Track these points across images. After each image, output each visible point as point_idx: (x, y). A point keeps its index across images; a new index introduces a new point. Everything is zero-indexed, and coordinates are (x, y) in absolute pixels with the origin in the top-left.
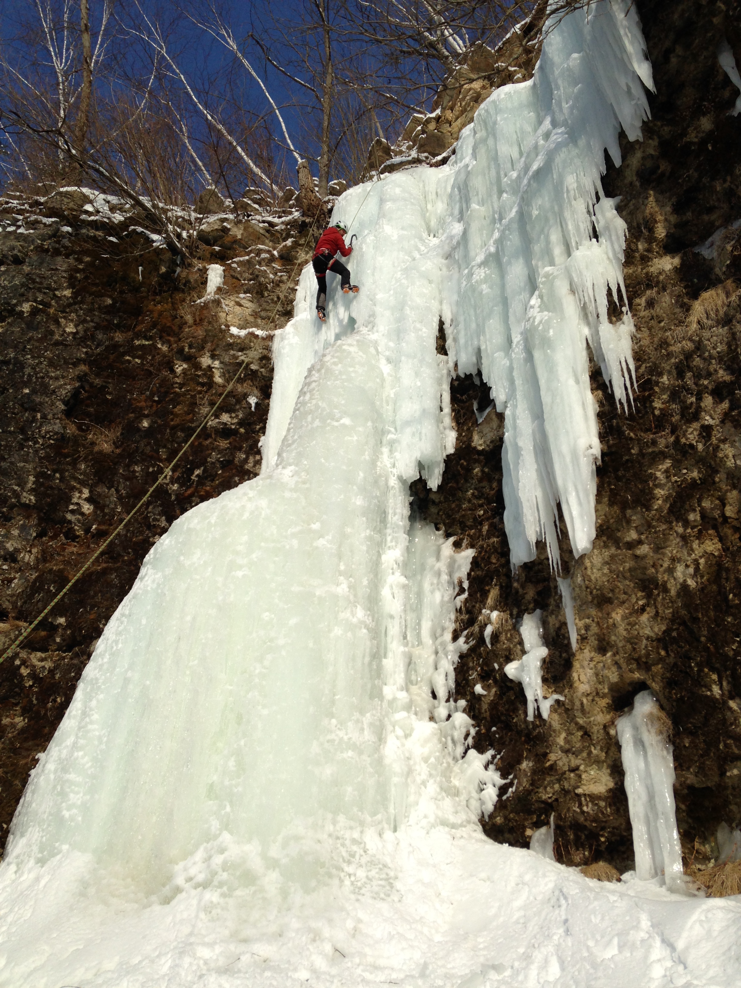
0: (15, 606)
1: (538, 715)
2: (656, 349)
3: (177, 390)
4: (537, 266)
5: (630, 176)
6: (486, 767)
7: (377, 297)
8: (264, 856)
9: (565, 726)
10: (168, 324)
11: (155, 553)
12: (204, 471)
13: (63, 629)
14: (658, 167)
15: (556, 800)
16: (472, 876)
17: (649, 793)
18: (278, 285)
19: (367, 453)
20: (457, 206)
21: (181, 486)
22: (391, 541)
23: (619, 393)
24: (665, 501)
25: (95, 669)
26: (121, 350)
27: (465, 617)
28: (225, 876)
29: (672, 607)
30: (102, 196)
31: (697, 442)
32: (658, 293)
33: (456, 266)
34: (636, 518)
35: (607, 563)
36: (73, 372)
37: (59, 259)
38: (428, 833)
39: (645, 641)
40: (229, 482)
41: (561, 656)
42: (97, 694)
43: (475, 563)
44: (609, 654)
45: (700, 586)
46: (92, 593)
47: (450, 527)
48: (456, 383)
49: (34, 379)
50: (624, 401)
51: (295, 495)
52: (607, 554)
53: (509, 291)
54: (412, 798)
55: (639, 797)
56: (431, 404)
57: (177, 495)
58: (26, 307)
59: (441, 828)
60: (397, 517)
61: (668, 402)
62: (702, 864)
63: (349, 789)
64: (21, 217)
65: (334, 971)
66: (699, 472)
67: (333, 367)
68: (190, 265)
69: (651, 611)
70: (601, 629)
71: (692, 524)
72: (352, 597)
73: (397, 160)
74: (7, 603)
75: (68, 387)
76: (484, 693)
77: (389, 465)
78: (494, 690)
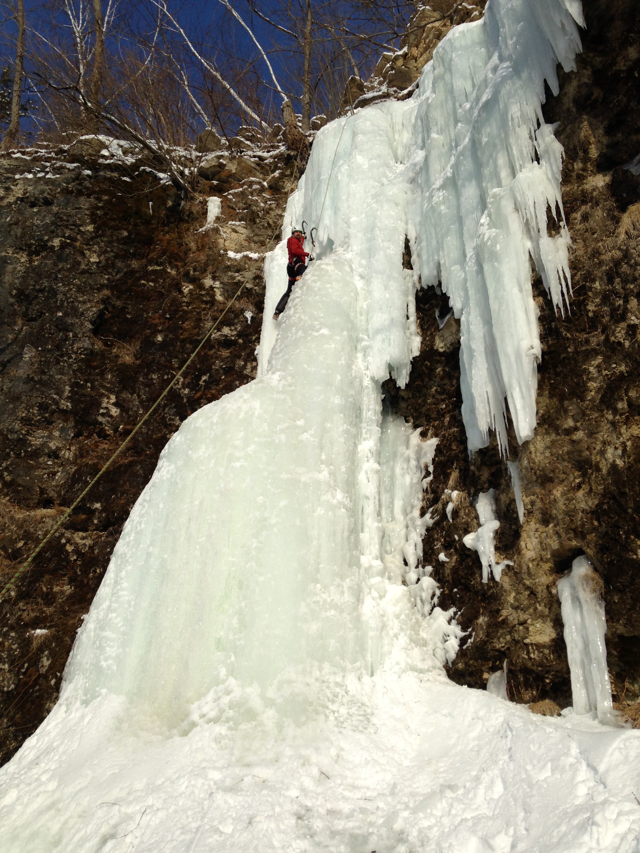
0: (59, 495)
1: (492, 578)
2: (589, 258)
3: (185, 308)
4: (487, 188)
5: (568, 103)
6: (449, 622)
7: (351, 220)
8: (263, 697)
9: (515, 586)
10: (176, 251)
11: (169, 448)
12: (210, 377)
13: (100, 513)
14: (592, 94)
15: (508, 649)
16: (436, 712)
17: (584, 641)
18: (268, 213)
19: (343, 358)
20: (420, 136)
21: (191, 390)
22: (366, 433)
23: (556, 299)
24: (598, 392)
25: (124, 545)
26: (137, 275)
27: (431, 496)
28: (231, 713)
29: (604, 484)
30: (116, 142)
31: (624, 340)
32: (592, 208)
33: (419, 190)
34: (572, 408)
35: (548, 447)
36: (97, 296)
37: (82, 199)
38: (399, 677)
39: (580, 514)
40: (231, 385)
41: (510, 528)
42: (125, 566)
43: (439, 450)
44: (551, 525)
45: (627, 465)
46: (121, 482)
47: (417, 419)
48: (420, 294)
49: (65, 304)
50: (561, 306)
51: (282, 397)
52: (548, 439)
53: (463, 211)
54: (386, 648)
55: (576, 646)
56: (398, 314)
57: (188, 398)
58: (56, 242)
59: (410, 673)
60: (370, 412)
61: (600, 305)
62: (632, 701)
63: (333, 642)
64: (48, 164)
65: (320, 790)
66: (626, 366)
67: (313, 284)
68: (193, 198)
69: (585, 487)
70: (545, 504)
71: (621, 411)
72: (332, 482)
73: (369, 95)
74: (53, 492)
75: (94, 309)
76: (447, 560)
77: (363, 368)
78: (455, 557)
